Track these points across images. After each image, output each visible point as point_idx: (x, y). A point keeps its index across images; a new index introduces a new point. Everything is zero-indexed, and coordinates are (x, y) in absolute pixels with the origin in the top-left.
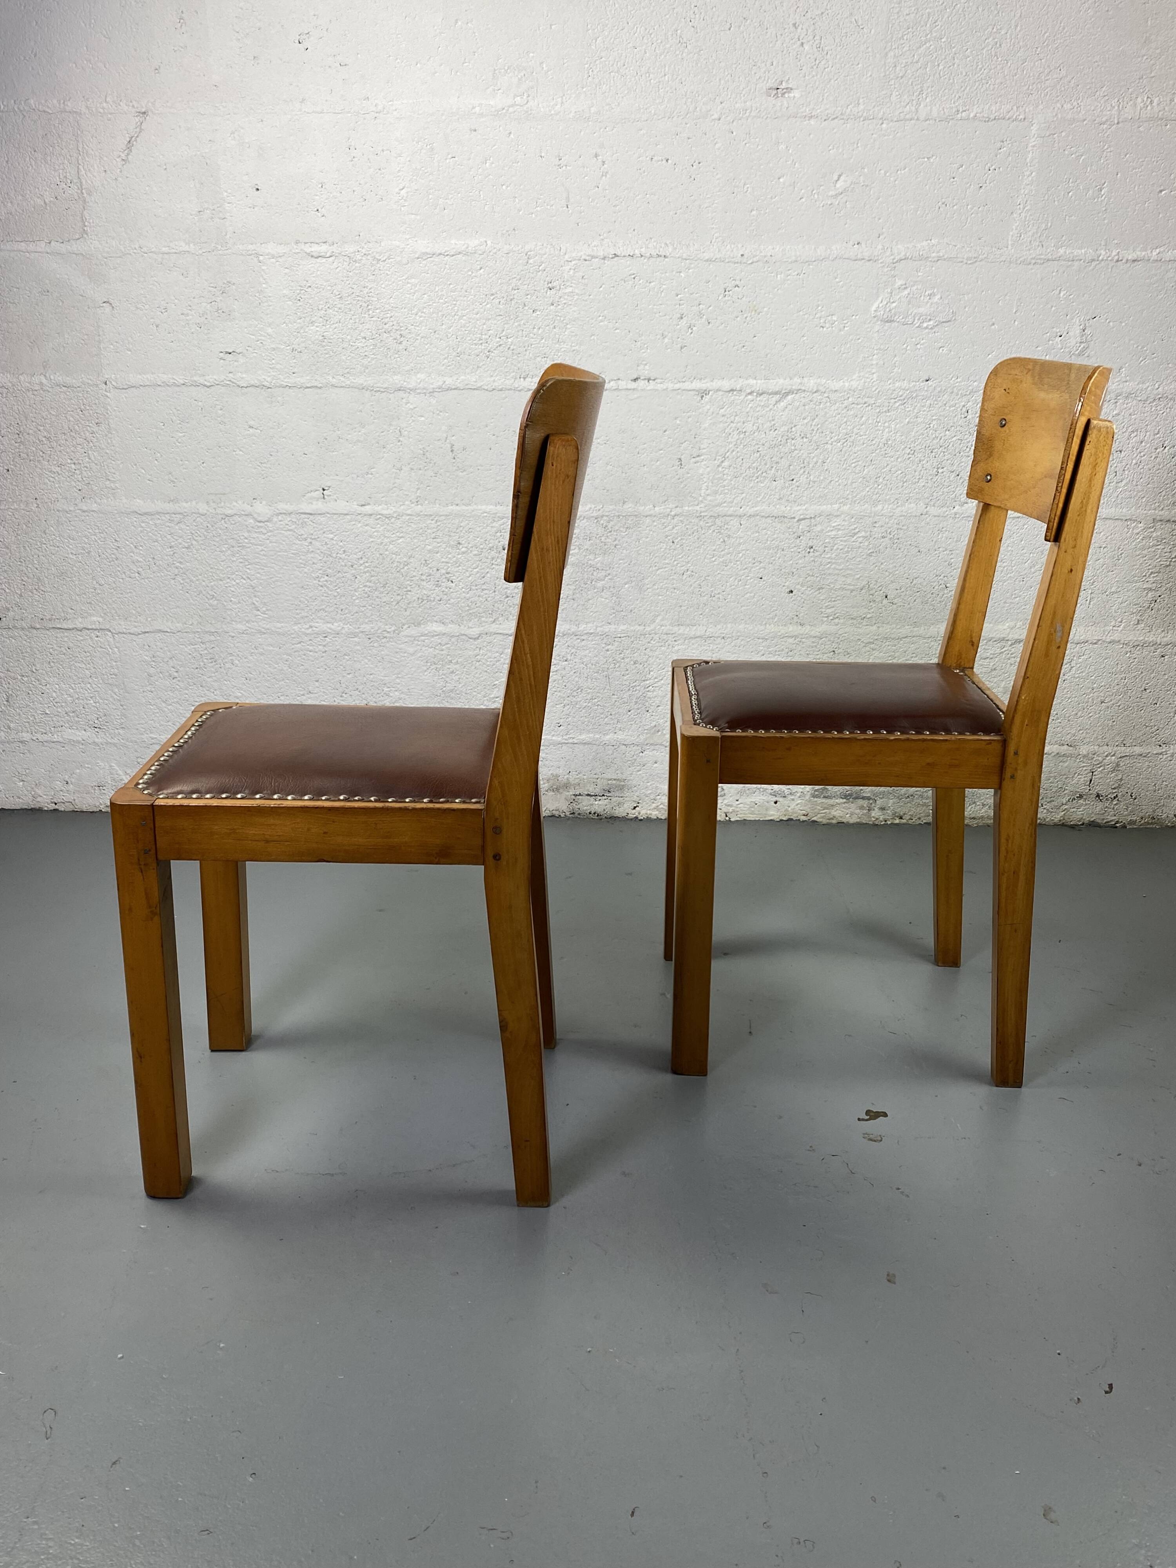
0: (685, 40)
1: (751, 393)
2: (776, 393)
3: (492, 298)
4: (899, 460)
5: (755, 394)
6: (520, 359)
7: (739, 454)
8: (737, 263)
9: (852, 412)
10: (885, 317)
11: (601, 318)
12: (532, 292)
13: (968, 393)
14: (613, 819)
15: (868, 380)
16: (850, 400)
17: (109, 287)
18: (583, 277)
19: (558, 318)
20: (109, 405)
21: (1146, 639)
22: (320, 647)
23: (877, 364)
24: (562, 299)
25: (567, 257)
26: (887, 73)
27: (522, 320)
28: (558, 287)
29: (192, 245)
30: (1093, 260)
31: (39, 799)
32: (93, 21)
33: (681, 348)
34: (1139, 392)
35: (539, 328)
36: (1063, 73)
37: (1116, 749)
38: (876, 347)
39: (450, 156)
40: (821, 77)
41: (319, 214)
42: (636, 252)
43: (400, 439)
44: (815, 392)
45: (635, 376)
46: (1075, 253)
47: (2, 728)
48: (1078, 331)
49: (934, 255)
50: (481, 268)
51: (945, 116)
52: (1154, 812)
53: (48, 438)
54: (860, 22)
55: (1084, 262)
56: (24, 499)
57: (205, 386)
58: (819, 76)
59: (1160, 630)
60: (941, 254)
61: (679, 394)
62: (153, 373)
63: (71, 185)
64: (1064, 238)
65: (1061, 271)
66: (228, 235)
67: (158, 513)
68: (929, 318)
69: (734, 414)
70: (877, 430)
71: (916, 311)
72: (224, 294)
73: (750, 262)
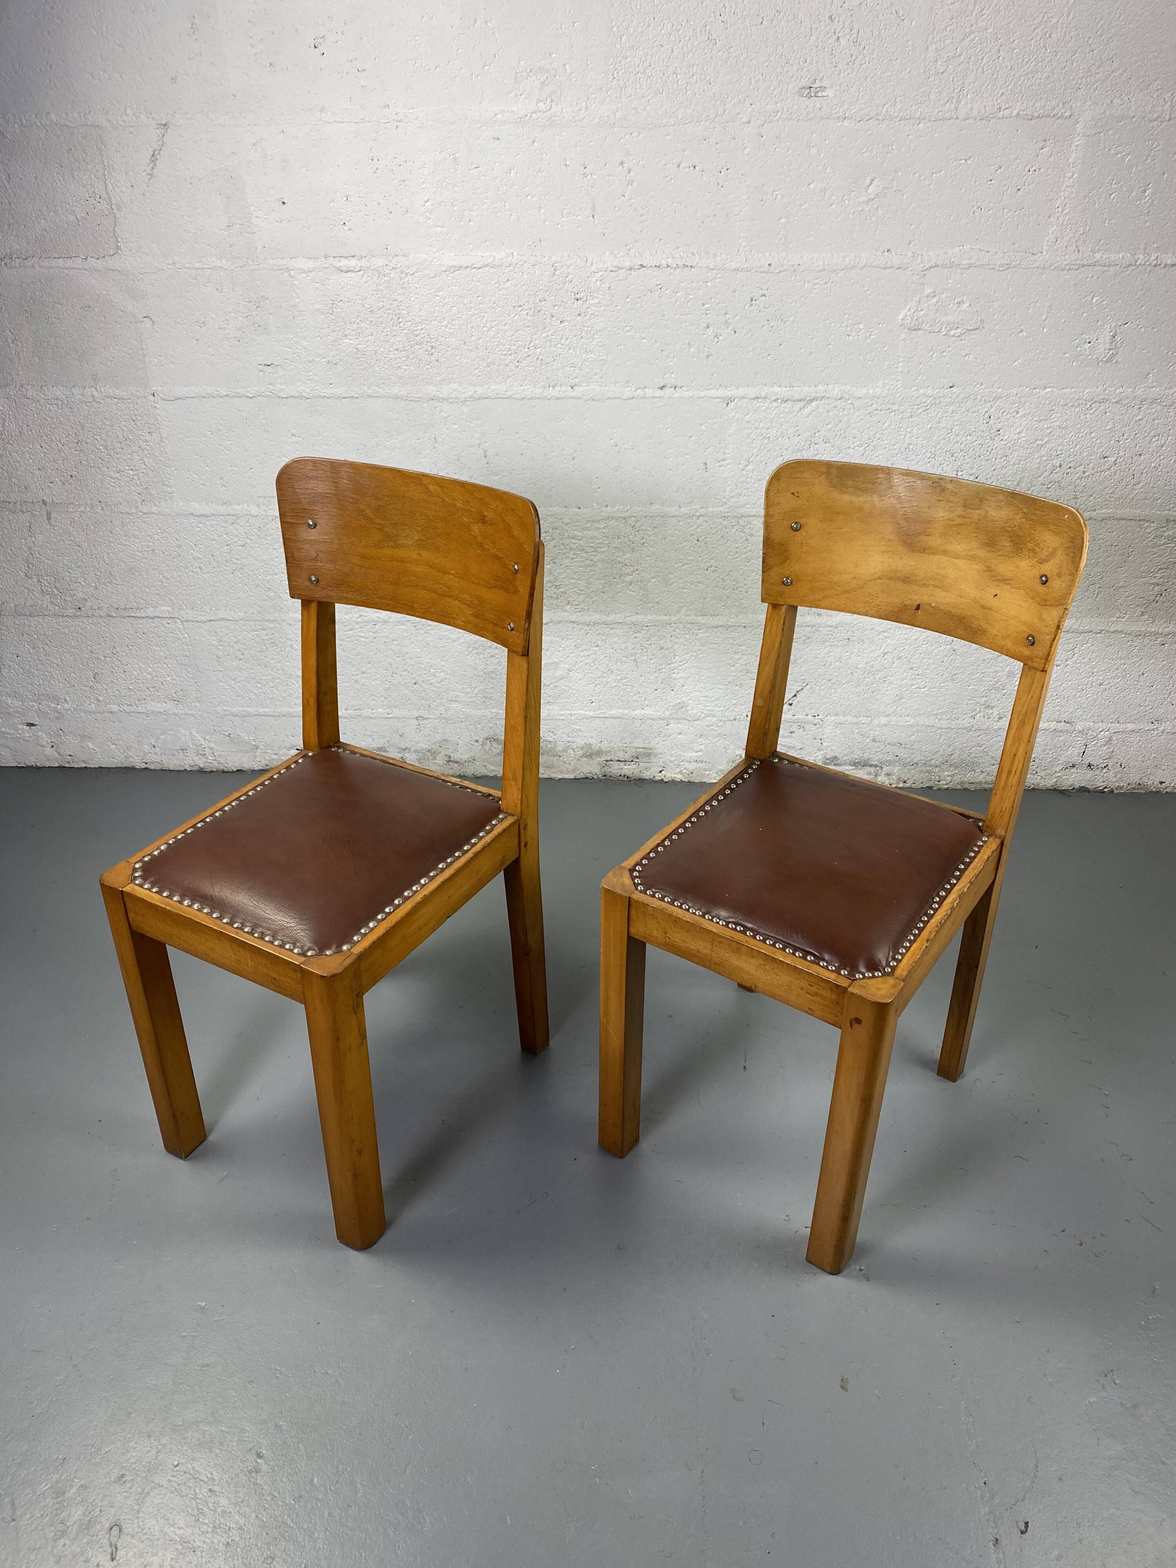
0: (714, 36)
1: (776, 400)
2: (801, 400)
3: (520, 309)
4: (920, 463)
5: (780, 401)
6: (549, 369)
7: (763, 458)
8: (765, 272)
9: (875, 418)
10: (912, 325)
11: (627, 328)
12: (559, 303)
13: (991, 400)
14: (641, 781)
15: (892, 387)
16: (874, 406)
17: (148, 303)
18: (609, 288)
19: (586, 328)
20: (159, 415)
21: (1149, 629)
22: (370, 634)
23: (902, 371)
24: (589, 310)
25: (593, 268)
26: (927, 69)
27: (549, 330)
28: (585, 299)
29: (224, 260)
30: (1130, 265)
31: (131, 759)
32: (104, 29)
33: (708, 357)
34: (1165, 397)
35: (567, 339)
36: (1116, 65)
37: (1110, 725)
38: (901, 355)
39: (474, 166)
40: (856, 74)
41: (345, 228)
42: (663, 262)
43: (436, 445)
44: (840, 399)
45: (662, 385)
46: (1112, 258)
47: (93, 701)
48: (1108, 338)
49: (965, 262)
50: (508, 280)
51: (986, 114)
52: (1141, 779)
53: (106, 447)
54: (901, 13)
55: (1121, 267)
56: (89, 502)
57: (247, 397)
58: (854, 73)
59: (1162, 621)
60: (973, 261)
61: (705, 401)
62: (197, 385)
63: (101, 201)
64: (1102, 243)
65: (1096, 277)
66: (259, 250)
67: (213, 515)
68: (956, 326)
69: (759, 420)
70: (899, 435)
71: (943, 319)
72: (259, 309)
73: (777, 271)
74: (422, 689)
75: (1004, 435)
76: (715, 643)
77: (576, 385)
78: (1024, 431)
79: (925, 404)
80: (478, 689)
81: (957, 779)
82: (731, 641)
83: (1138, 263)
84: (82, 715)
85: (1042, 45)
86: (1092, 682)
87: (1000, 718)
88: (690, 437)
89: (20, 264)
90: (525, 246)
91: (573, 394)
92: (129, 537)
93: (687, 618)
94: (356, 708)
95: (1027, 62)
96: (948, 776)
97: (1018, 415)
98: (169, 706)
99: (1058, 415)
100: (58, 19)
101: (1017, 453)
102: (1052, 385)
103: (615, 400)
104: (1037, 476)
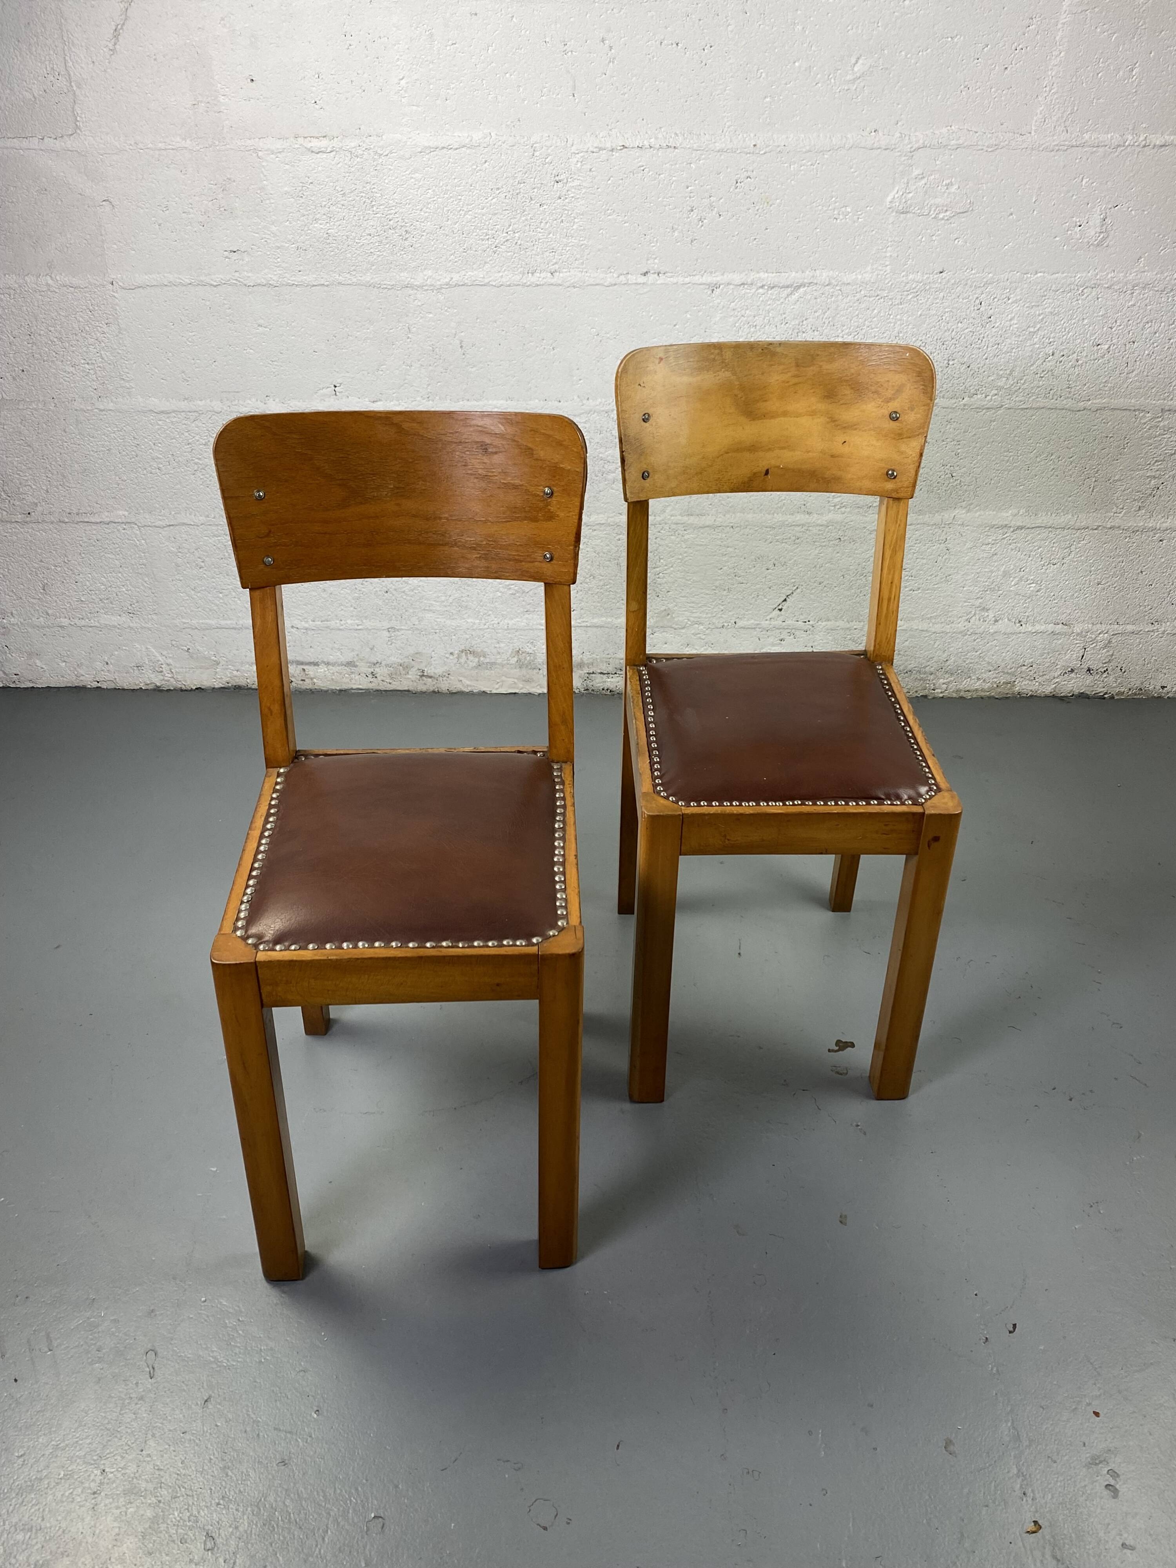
1: (762, 287)
2: (788, 287)
3: (498, 192)
5: (766, 287)
6: (528, 253)
9: (864, 305)
10: (901, 207)
11: (609, 211)
12: (539, 185)
13: (982, 285)
15: (881, 272)
16: (862, 292)
17: (108, 185)
18: (590, 170)
19: (566, 212)
20: (117, 304)
21: (1146, 525)
23: (891, 256)
24: (569, 192)
25: (574, 149)
27: (529, 214)
28: (565, 181)
29: (188, 141)
30: (1119, 146)
31: (82, 678)
33: (692, 241)
34: (1157, 282)
35: (546, 223)
37: (1109, 627)
38: (890, 240)
39: (450, 43)
41: (317, 107)
42: (645, 142)
43: (410, 336)
44: (827, 285)
45: (645, 271)
46: (1101, 139)
47: (41, 614)
48: (1099, 221)
49: (953, 142)
50: (486, 162)
52: (1142, 683)
53: (60, 339)
55: (1109, 148)
56: (41, 399)
57: (211, 285)
59: (1160, 516)
60: (961, 141)
61: (689, 287)
62: (159, 273)
63: (60, 78)
64: (1090, 123)
65: (1084, 158)
66: (225, 130)
67: (174, 411)
68: (945, 208)
69: (745, 307)
70: (888, 323)
71: (932, 202)
72: (225, 192)
73: (762, 152)
74: (394, 598)
75: (995, 323)
76: (702, 545)
77: (556, 271)
78: (1016, 318)
79: (915, 290)
80: (452, 597)
81: (953, 687)
82: (719, 542)
83: (1127, 144)
84: (30, 630)
86: (1090, 582)
87: (996, 621)
88: (675, 326)
90: (504, 126)
91: (553, 281)
92: (83, 435)
93: (673, 518)
94: (323, 619)
96: (943, 684)
97: (1010, 301)
98: (124, 619)
101: (1009, 341)
102: (1043, 269)
103: (597, 287)
104: (1029, 364)
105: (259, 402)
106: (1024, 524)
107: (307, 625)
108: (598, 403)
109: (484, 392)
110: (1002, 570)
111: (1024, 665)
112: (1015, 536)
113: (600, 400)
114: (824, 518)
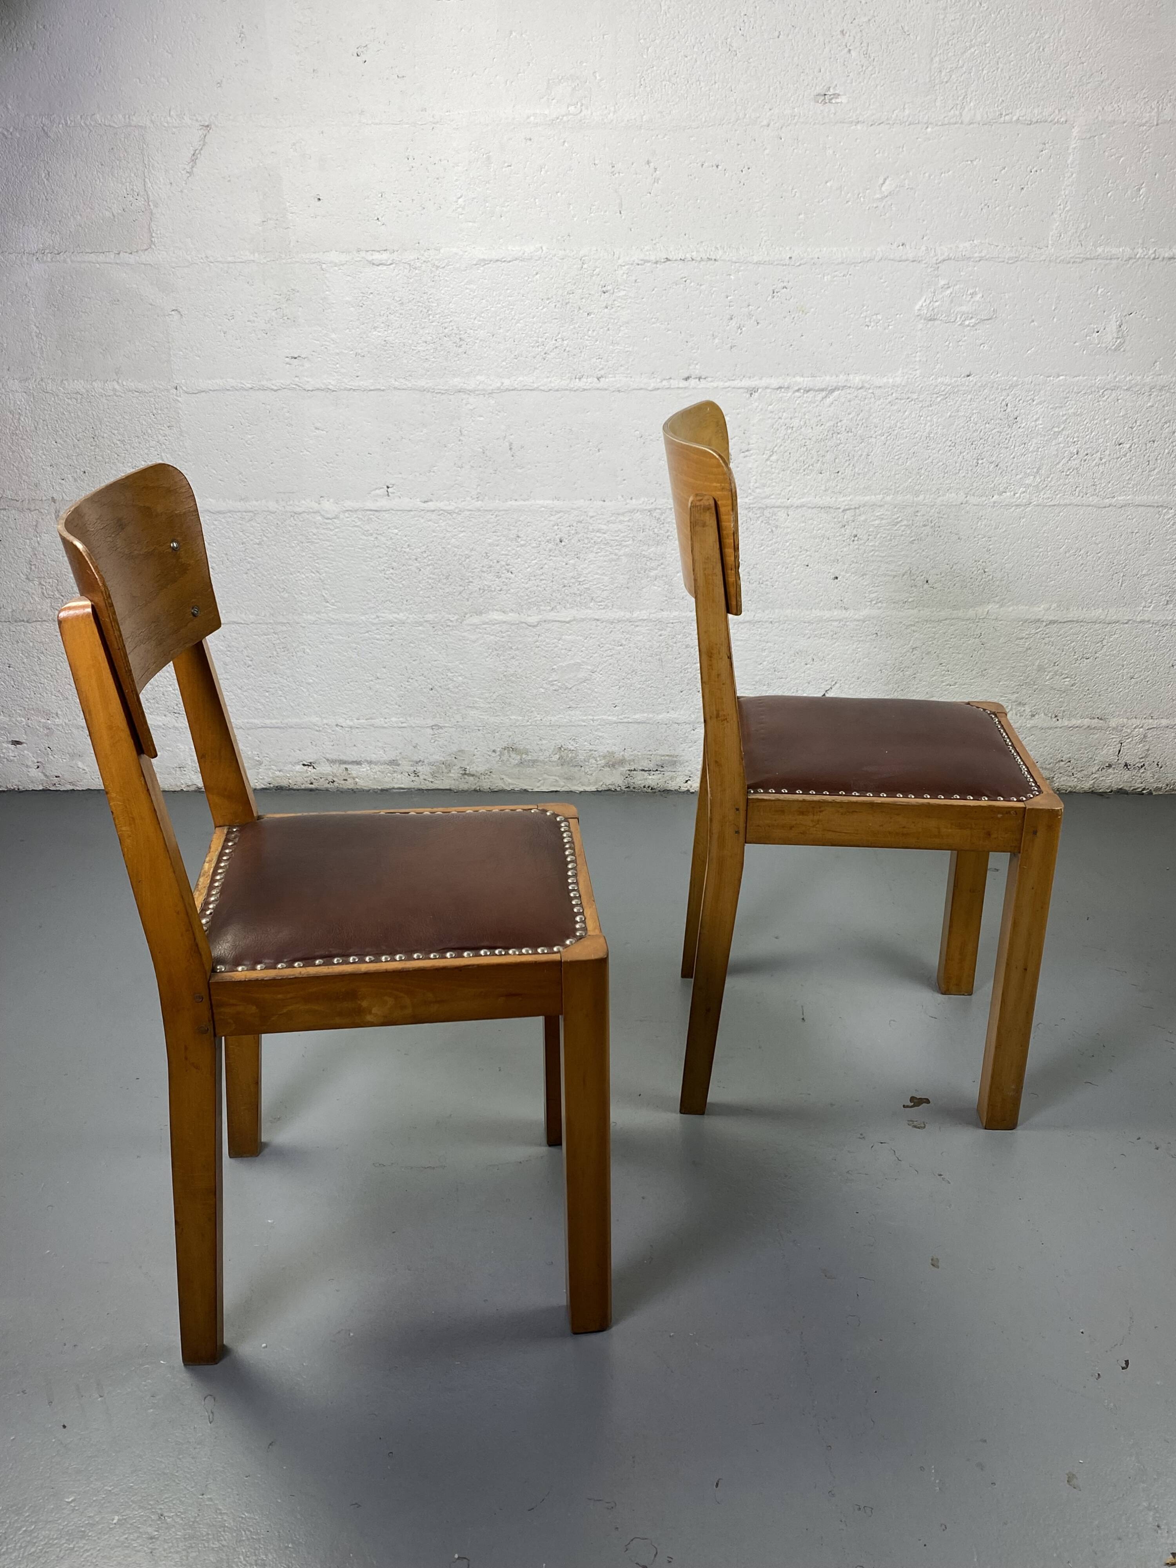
0: (734, 48)
1: (798, 390)
2: (822, 390)
3: (548, 302)
4: (940, 452)
5: (802, 391)
6: (575, 360)
7: (786, 448)
8: (786, 265)
9: (896, 408)
10: (928, 315)
11: (653, 320)
12: (587, 296)
13: (1007, 388)
14: (666, 792)
15: (912, 376)
16: (894, 395)
17: (178, 296)
18: (636, 281)
19: (612, 321)
20: (180, 409)
22: (386, 636)
23: (920, 361)
24: (615, 302)
25: (620, 262)
26: (933, 78)
27: (577, 323)
28: (612, 291)
29: (256, 254)
30: (1130, 258)
32: (155, 37)
33: (731, 348)
34: (1172, 384)
35: (594, 331)
36: (1104, 76)
37: (1144, 721)
38: (919, 345)
39: (506, 165)
40: (867, 83)
41: (379, 223)
42: (687, 255)
43: (461, 438)
44: (860, 388)
45: (686, 376)
46: (1113, 252)
48: (1115, 328)
49: (976, 255)
50: (537, 274)
51: (988, 120)
53: (122, 441)
54: (906, 29)
55: (1122, 260)
57: (272, 390)
58: (865, 82)
60: (983, 255)
61: (728, 391)
62: (222, 378)
63: (138, 198)
64: (1102, 237)
65: (1099, 269)
66: (292, 244)
67: (230, 511)
68: (971, 316)
69: (782, 410)
70: (919, 424)
71: (958, 310)
72: (289, 302)
73: (798, 264)
74: (438, 695)
75: (1022, 423)
76: (742, 640)
77: (602, 377)
78: (1041, 419)
79: (944, 393)
80: (496, 694)
82: (758, 637)
83: (1138, 256)
84: (74, 730)
85: (1036, 58)
86: (1123, 676)
87: (1033, 716)
89: (52, 259)
91: (598, 386)
94: (367, 717)
95: (1024, 73)
97: (1035, 403)
99: (1073, 402)
100: (111, 27)
101: (1035, 441)
102: (1065, 373)
103: (641, 391)
104: (1055, 463)
105: (313, 502)
106: (1055, 618)
107: (351, 724)
108: (641, 502)
109: (531, 492)
110: (1037, 664)
111: (1062, 761)
112: (1048, 631)
113: (643, 499)
114: (861, 614)
